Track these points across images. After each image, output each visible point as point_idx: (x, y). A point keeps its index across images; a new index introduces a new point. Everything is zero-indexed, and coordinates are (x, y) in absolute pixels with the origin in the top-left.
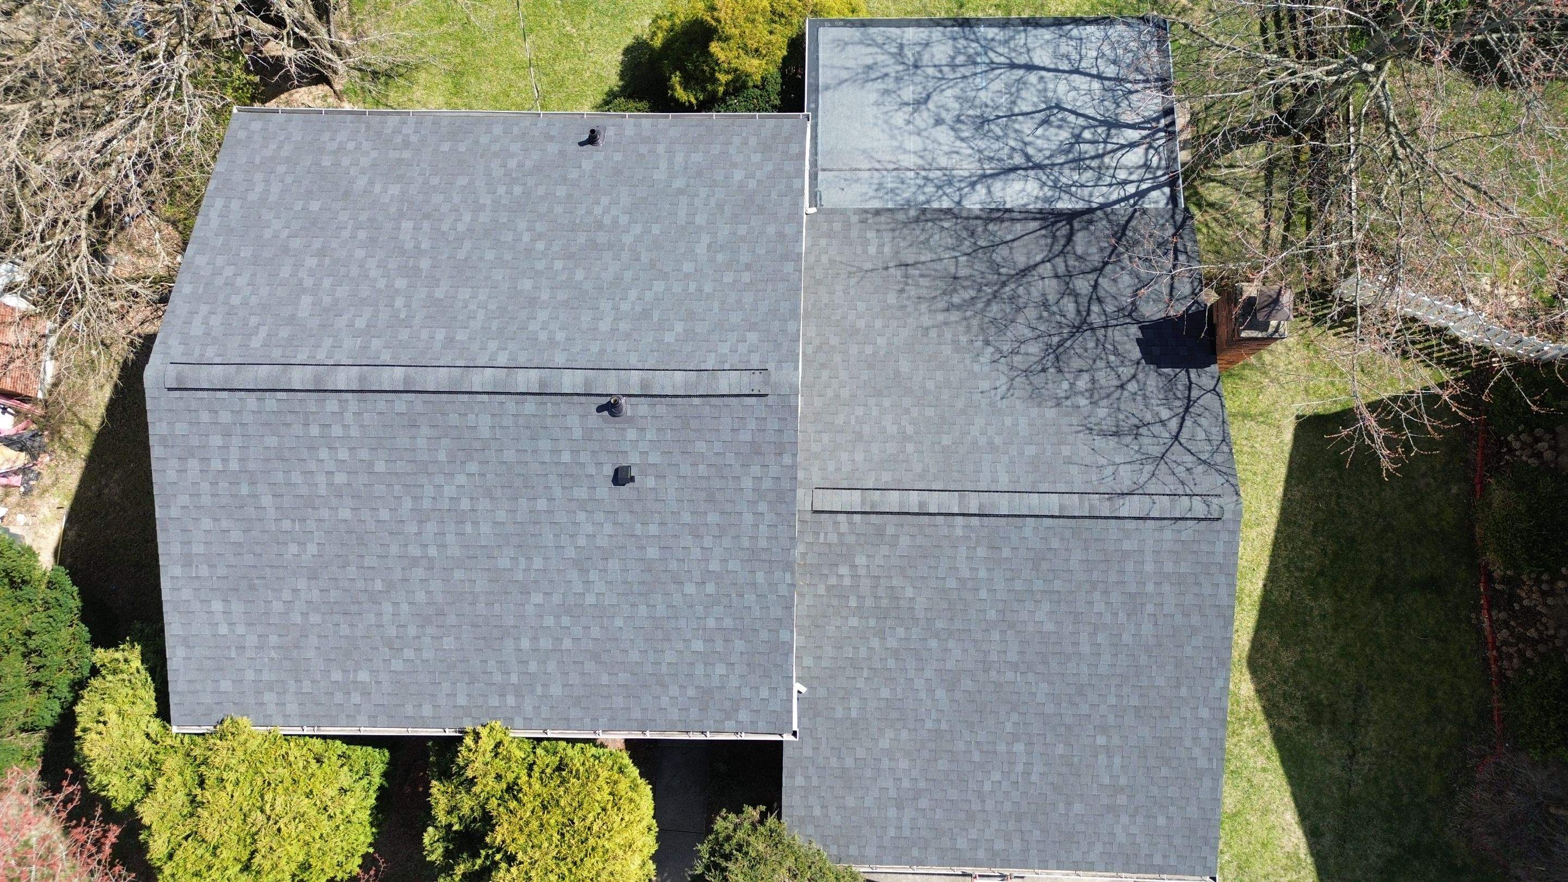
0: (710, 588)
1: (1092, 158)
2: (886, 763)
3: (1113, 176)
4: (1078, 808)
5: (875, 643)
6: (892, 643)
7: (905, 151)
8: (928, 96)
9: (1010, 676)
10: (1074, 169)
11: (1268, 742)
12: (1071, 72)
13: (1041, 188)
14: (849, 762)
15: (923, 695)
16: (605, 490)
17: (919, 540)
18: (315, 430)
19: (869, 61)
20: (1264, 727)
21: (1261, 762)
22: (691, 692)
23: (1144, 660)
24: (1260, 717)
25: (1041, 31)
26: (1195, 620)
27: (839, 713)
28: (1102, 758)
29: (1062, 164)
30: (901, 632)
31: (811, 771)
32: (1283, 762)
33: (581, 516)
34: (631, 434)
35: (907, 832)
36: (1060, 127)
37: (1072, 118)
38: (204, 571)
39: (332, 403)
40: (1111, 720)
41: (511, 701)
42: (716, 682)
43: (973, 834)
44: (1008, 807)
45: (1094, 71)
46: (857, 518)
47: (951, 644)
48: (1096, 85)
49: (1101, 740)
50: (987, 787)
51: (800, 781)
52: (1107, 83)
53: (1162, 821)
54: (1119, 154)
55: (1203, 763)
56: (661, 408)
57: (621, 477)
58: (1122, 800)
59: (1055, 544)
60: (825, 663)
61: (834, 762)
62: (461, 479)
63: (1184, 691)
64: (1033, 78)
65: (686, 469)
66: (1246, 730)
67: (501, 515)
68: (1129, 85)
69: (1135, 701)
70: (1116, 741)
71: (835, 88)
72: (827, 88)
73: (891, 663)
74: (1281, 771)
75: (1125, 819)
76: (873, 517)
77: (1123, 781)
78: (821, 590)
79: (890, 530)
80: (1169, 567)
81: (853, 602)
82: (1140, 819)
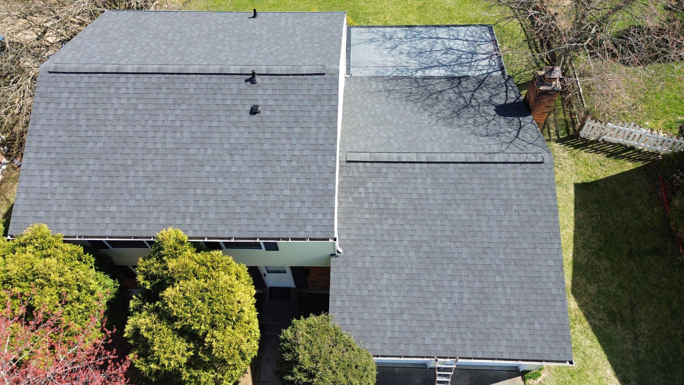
0: (294, 164)
1: (467, 63)
2: (384, 293)
3: (477, 68)
4: (490, 319)
5: (378, 227)
6: (386, 227)
7: (388, 61)
8: (397, 46)
9: (447, 244)
10: (459, 66)
11: (590, 332)
12: (455, 39)
13: (446, 72)
14: (365, 293)
15: (403, 254)
16: (246, 117)
17: (398, 175)
18: (113, 90)
19: (372, 37)
20: (586, 324)
21: (588, 343)
22: (282, 216)
23: (515, 234)
24: (583, 319)
25: (441, 29)
26: (539, 213)
27: (359, 265)
28: (500, 290)
29: (454, 65)
30: (390, 221)
31: (345, 298)
32: (600, 342)
33: (233, 129)
34: (260, 92)
35: (397, 335)
36: (452, 55)
37: (457, 52)
38: (45, 155)
39: (123, 78)
40: (503, 268)
41: (188, 221)
42: (295, 211)
43: (434, 336)
44: (452, 319)
45: (464, 39)
46: (368, 165)
47: (416, 227)
48: (465, 43)
49: (498, 279)
50: (440, 306)
51: (338, 304)
52: (470, 42)
53: (537, 326)
54: (478, 62)
55: (554, 291)
56: (275, 80)
57: (254, 111)
58: (514, 314)
59: (465, 176)
60: (352, 237)
61: (357, 292)
62: (178, 112)
63: (538, 251)
64: (439, 41)
65: (285, 108)
67: (194, 129)
68: (479, 43)
69: (514, 257)
70: (506, 279)
71: (357, 45)
72: (354, 45)
73: (386, 237)
74: (600, 347)
75: (517, 326)
76: (375, 164)
77: (513, 302)
78: (350, 200)
79: (384, 170)
80: (522, 187)
81: (366, 206)
82: (525, 325)
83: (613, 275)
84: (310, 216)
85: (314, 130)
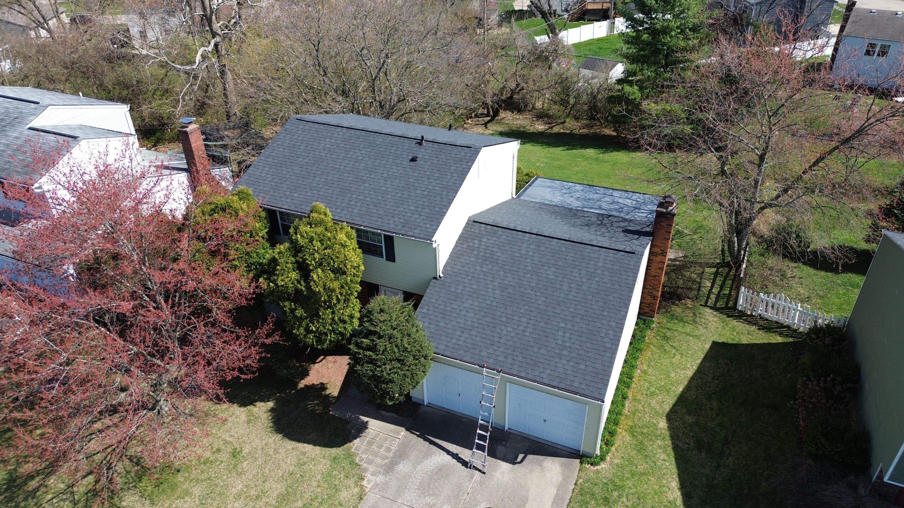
2: (464, 313)
4: (543, 351)
5: (478, 268)
6: (485, 269)
7: (556, 198)
8: (571, 193)
9: (529, 291)
11: (670, 450)
12: (626, 198)
14: (449, 309)
15: (490, 290)
16: (406, 162)
17: (510, 238)
18: (329, 134)
20: (669, 442)
21: (663, 456)
22: (402, 221)
23: (590, 297)
24: (668, 438)
25: (618, 191)
26: (616, 287)
27: (453, 289)
28: (560, 333)
30: (490, 266)
31: (431, 308)
32: (676, 459)
33: (394, 167)
34: (423, 150)
35: (461, 343)
36: (616, 205)
37: (622, 205)
38: (271, 160)
39: (339, 129)
40: (569, 318)
41: (338, 211)
42: (412, 219)
43: (491, 351)
44: (511, 343)
45: (635, 200)
46: (489, 227)
47: (509, 275)
49: (562, 325)
50: (505, 332)
51: (424, 311)
52: (639, 202)
53: (582, 366)
55: (608, 345)
56: (436, 145)
57: (413, 160)
58: (565, 353)
59: (564, 249)
60: (455, 270)
61: (442, 307)
62: (364, 152)
63: (605, 313)
64: (611, 197)
65: (435, 162)
66: (659, 441)
67: (369, 163)
69: (582, 312)
70: (569, 326)
71: (537, 187)
72: (534, 186)
73: (481, 276)
74: (673, 462)
75: (564, 362)
76: (495, 228)
77: (568, 344)
78: (465, 246)
79: (500, 233)
80: (609, 266)
81: (475, 252)
82: (571, 364)
83: (718, 415)
84: (422, 225)
85: (449, 177)
